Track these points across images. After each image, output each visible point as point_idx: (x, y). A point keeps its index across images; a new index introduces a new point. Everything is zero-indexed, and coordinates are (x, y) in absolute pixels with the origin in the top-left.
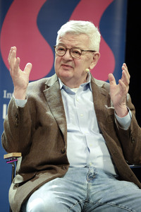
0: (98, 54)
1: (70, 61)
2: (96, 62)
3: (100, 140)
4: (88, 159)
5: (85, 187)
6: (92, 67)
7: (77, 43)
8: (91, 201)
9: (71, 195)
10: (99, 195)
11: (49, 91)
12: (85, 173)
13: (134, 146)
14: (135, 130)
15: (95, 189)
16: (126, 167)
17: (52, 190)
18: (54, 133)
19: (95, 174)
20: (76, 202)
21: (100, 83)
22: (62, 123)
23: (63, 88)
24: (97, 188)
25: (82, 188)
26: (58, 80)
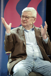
0: (36, 18)
2: (35, 21)
3: (37, 47)
4: (33, 53)
5: (33, 63)
6: (34, 23)
7: (27, 14)
8: (35, 67)
9: (28, 65)
10: (38, 65)
12: (33, 58)
13: (49, 49)
14: (49, 43)
15: (36, 63)
16: (47, 56)
17: (22, 64)
18: (22, 45)
19: (36, 59)
20: (30, 68)
21: (37, 28)
22: (24, 41)
24: (37, 63)
25: (32, 63)
26: (23, 27)
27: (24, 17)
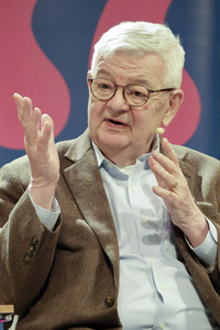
0: (179, 95)
1: (123, 112)
2: (175, 111)
6: (166, 123)
11: (75, 172)
23: (102, 165)
26: (92, 147)
27: (117, 87)
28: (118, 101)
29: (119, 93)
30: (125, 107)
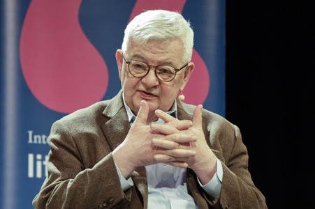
0: (192, 67)
6: (182, 88)
23: (132, 120)
26: (124, 106)
28: (151, 78)
29: (152, 72)
30: (157, 83)
